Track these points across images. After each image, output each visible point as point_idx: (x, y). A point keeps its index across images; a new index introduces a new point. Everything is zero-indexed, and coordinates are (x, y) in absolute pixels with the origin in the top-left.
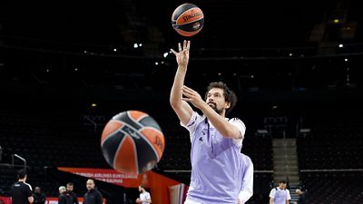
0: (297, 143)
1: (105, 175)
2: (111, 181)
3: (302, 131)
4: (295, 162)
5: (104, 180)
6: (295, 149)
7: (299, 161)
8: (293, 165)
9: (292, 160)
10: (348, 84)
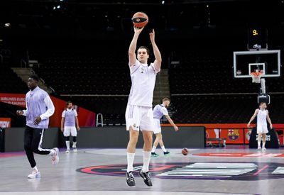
0: (169, 73)
1: (10, 99)
2: (15, 104)
3: (173, 63)
4: (167, 88)
5: (10, 103)
6: (167, 77)
7: (170, 87)
8: (166, 90)
9: (165, 86)
10: (209, 26)
